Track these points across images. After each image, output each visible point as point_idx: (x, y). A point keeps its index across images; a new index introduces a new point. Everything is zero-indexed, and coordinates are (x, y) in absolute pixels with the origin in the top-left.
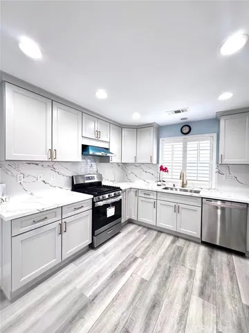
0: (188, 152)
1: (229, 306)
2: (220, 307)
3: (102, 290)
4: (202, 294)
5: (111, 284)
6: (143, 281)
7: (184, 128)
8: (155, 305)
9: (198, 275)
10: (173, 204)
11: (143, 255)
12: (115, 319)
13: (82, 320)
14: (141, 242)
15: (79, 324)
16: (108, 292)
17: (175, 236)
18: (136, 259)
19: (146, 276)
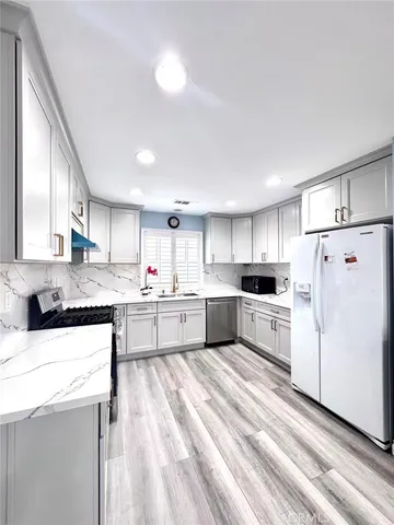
0: (177, 250)
1: (260, 375)
2: (259, 379)
3: (192, 440)
4: (245, 379)
5: (190, 428)
6: (208, 402)
7: (172, 221)
8: (237, 408)
9: (231, 370)
10: (178, 314)
11: (179, 385)
12: (230, 442)
13: (214, 473)
14: (159, 376)
15: (216, 477)
16: (198, 435)
17: (181, 352)
18: (177, 393)
19: (205, 397)
